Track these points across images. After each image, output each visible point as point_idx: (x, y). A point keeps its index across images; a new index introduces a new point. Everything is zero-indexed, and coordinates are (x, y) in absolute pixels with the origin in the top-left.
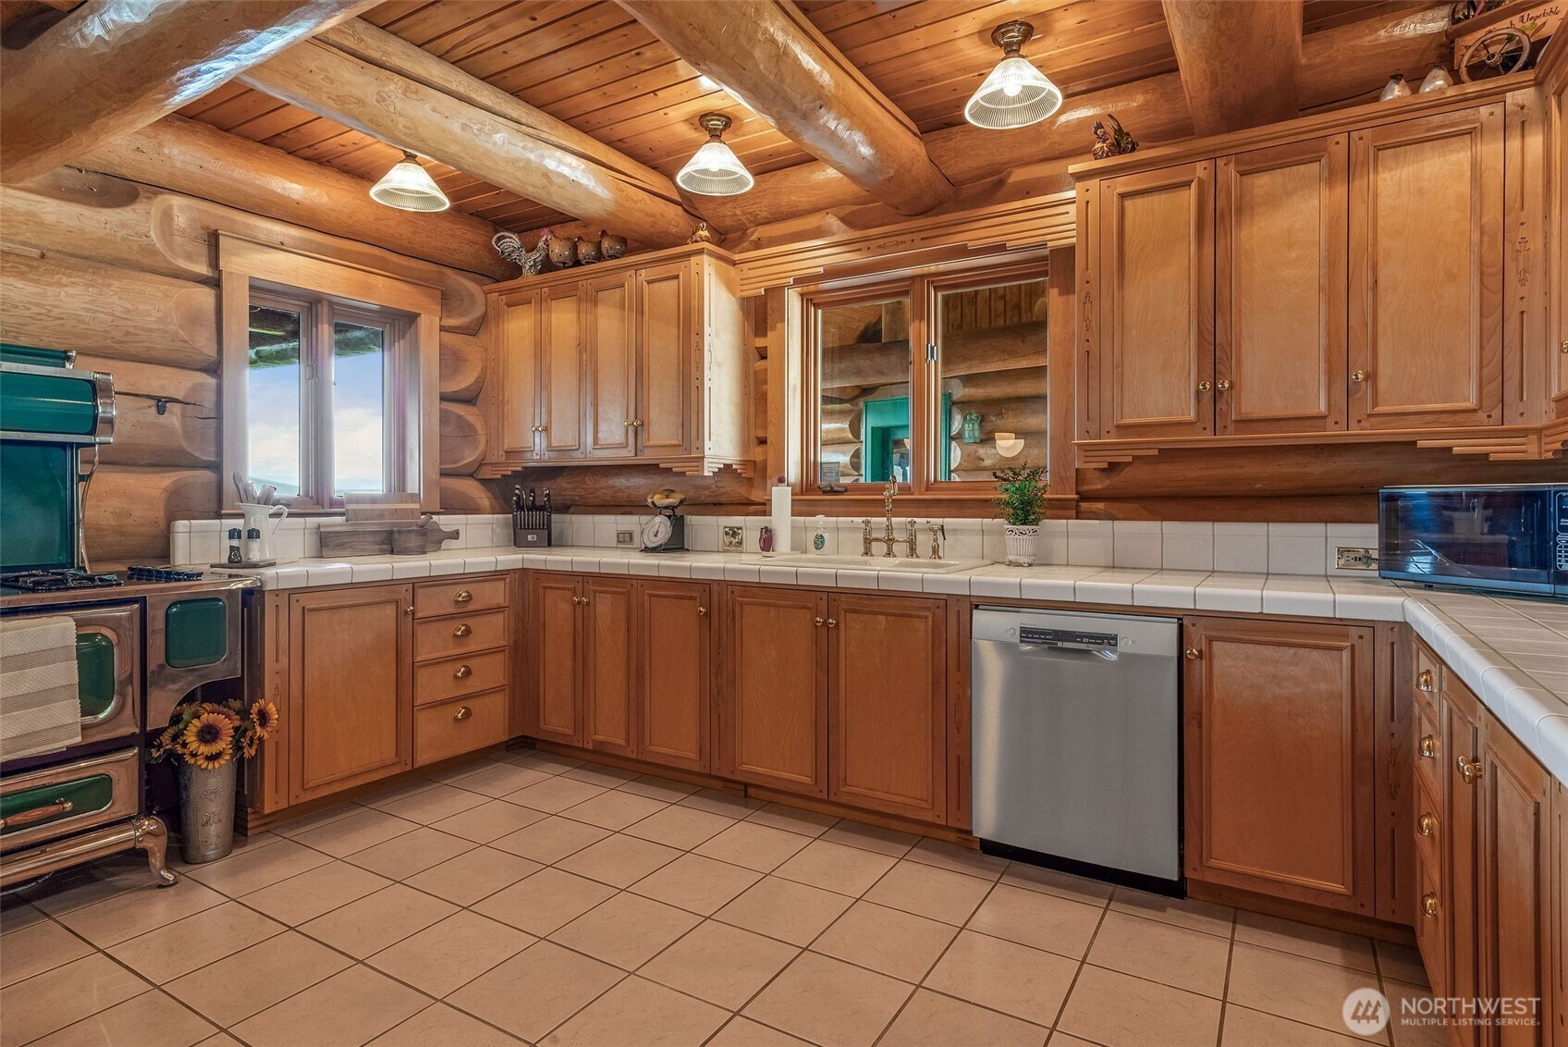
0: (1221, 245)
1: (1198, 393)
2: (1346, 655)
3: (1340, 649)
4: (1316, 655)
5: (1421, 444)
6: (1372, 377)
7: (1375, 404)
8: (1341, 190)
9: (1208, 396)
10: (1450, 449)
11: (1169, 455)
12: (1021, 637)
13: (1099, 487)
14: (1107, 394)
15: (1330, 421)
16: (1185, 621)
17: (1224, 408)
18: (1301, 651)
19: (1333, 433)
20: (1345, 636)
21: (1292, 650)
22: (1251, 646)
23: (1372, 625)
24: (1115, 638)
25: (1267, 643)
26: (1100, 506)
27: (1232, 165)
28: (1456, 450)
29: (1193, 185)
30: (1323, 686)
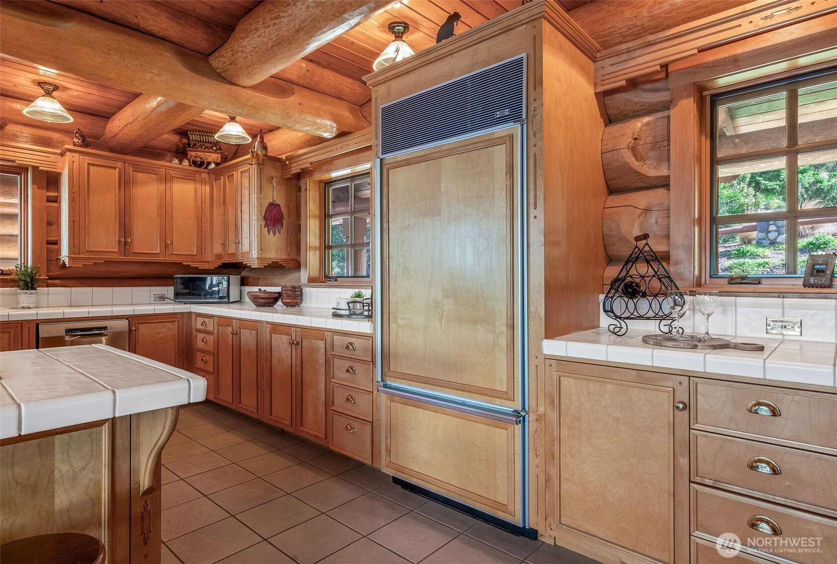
0: (127, 192)
1: (119, 242)
2: (176, 323)
3: (175, 321)
4: (169, 324)
5: (184, 264)
6: (172, 243)
7: (172, 252)
8: (163, 186)
9: (122, 244)
10: (190, 265)
11: (108, 262)
12: (66, 333)
13: (58, 273)
14: (82, 238)
15: (160, 255)
16: (130, 318)
17: (128, 248)
18: (165, 323)
19: (161, 259)
20: (176, 318)
21: (162, 324)
22: (151, 324)
23: (182, 313)
24: (107, 327)
25: (156, 322)
26: (58, 281)
27: (130, 167)
28: (192, 266)
29: (117, 169)
30: (170, 333)
